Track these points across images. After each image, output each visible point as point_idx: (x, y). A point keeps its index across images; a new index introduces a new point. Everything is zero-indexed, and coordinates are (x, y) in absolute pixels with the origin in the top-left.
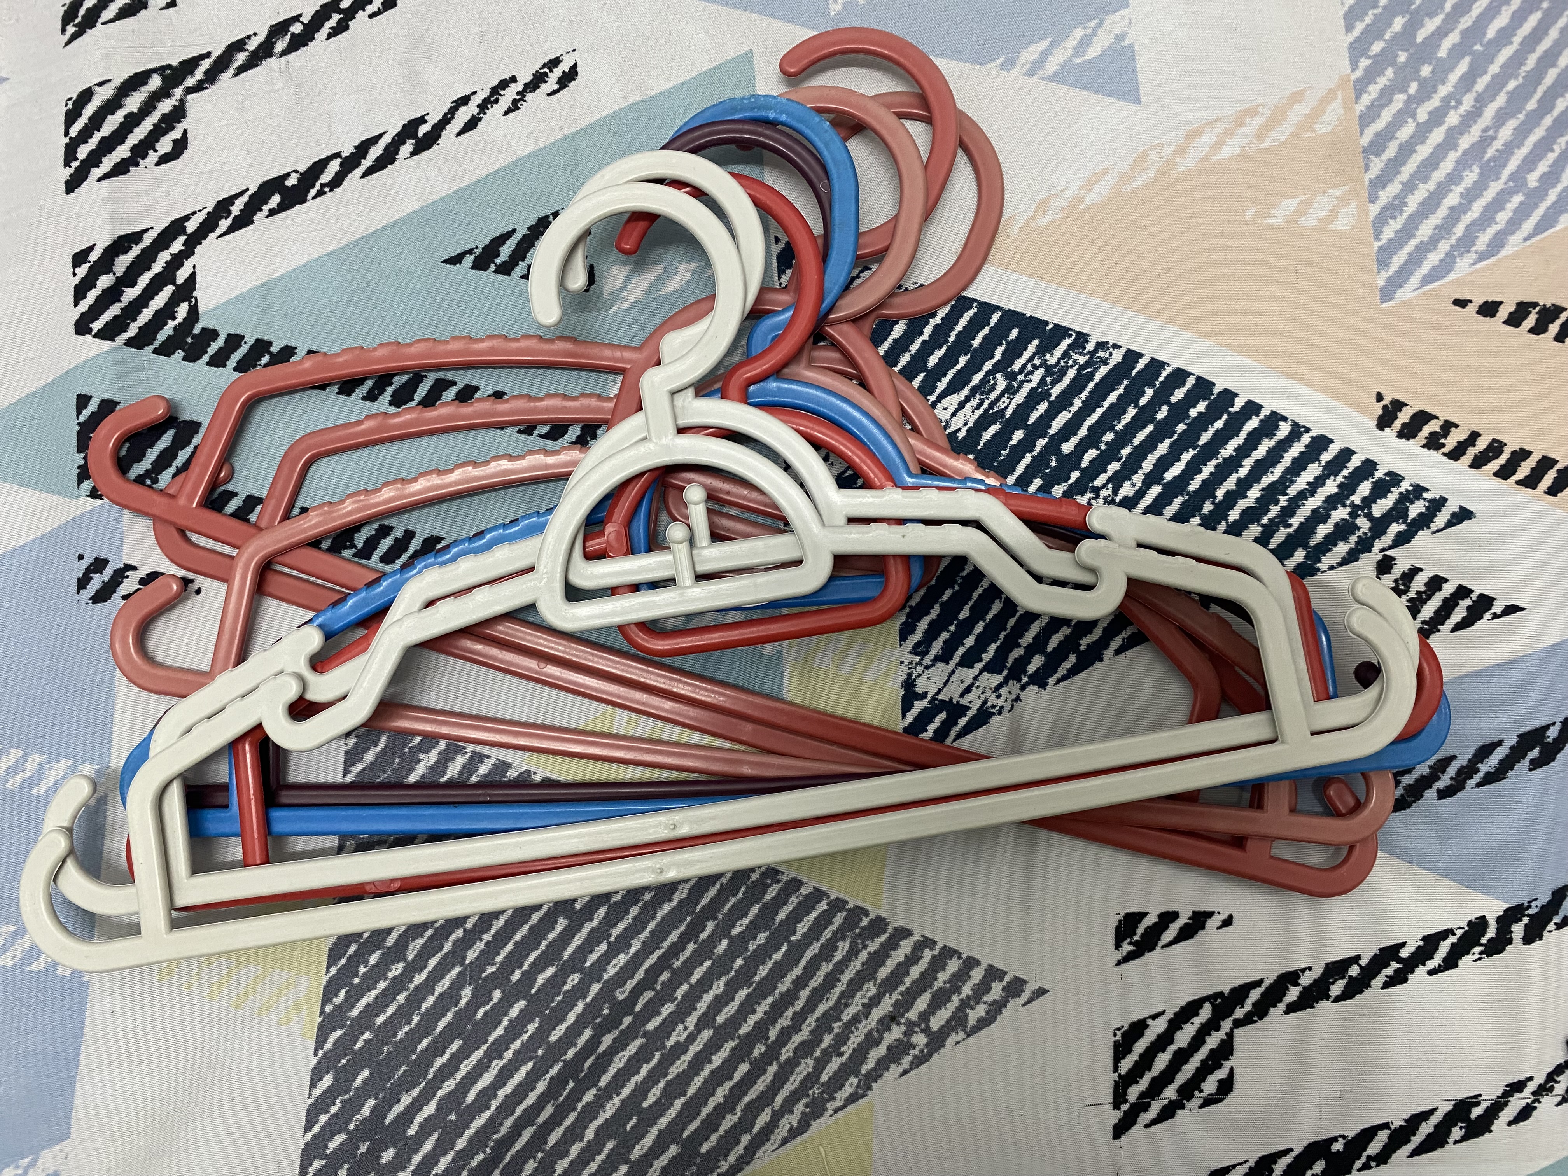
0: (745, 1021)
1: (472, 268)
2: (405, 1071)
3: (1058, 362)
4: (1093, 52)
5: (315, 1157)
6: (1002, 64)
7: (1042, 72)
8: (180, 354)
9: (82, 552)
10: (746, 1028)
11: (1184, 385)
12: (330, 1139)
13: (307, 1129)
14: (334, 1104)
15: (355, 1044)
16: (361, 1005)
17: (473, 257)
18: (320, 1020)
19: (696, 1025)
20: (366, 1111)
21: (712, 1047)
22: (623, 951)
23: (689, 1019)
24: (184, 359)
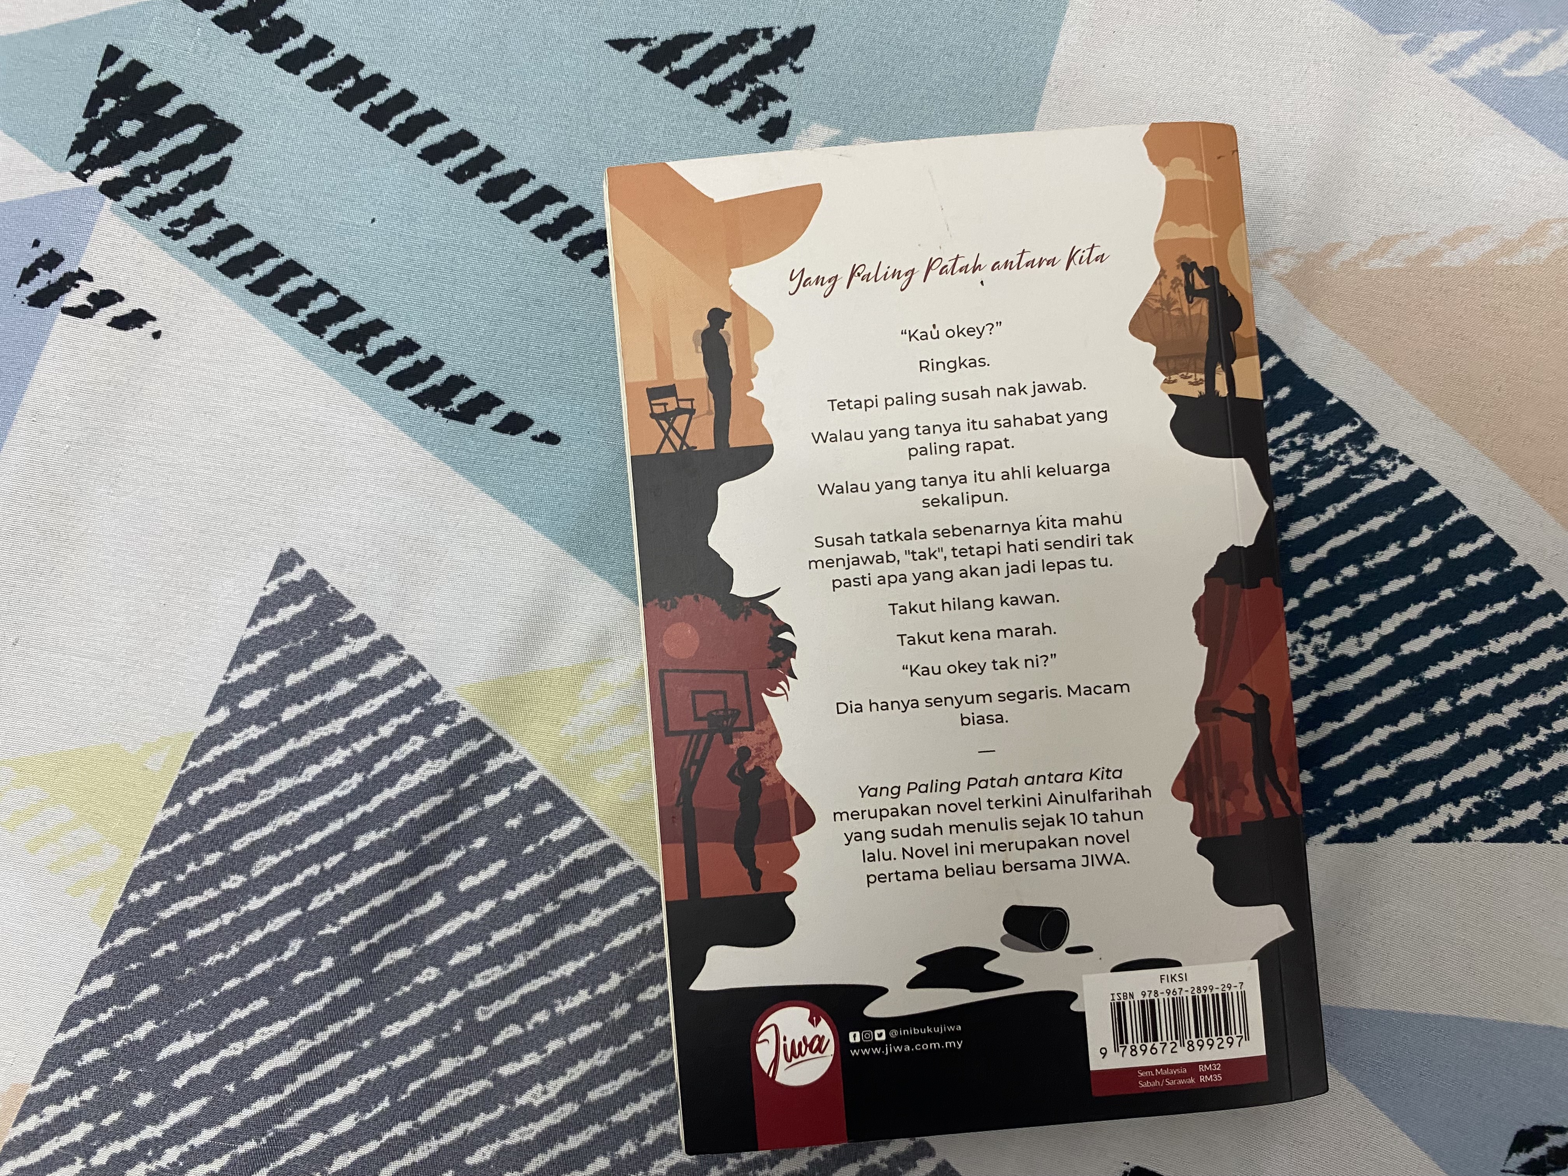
0: (623, 1107)
1: (640, 63)
2: (200, 1005)
3: (1327, 451)
4: (1531, 69)
5: (60, 1065)
6: (1406, 43)
7: (1454, 71)
8: (246, 36)
9: (40, 238)
10: (622, 1116)
11: (1474, 541)
12: (87, 1050)
13: (63, 1028)
14: (105, 1011)
15: (154, 950)
16: (176, 908)
17: (645, 49)
18: (118, 907)
19: (560, 1094)
20: (141, 1033)
21: (572, 1125)
22: (501, 964)
23: (552, 1083)
24: (249, 44)
